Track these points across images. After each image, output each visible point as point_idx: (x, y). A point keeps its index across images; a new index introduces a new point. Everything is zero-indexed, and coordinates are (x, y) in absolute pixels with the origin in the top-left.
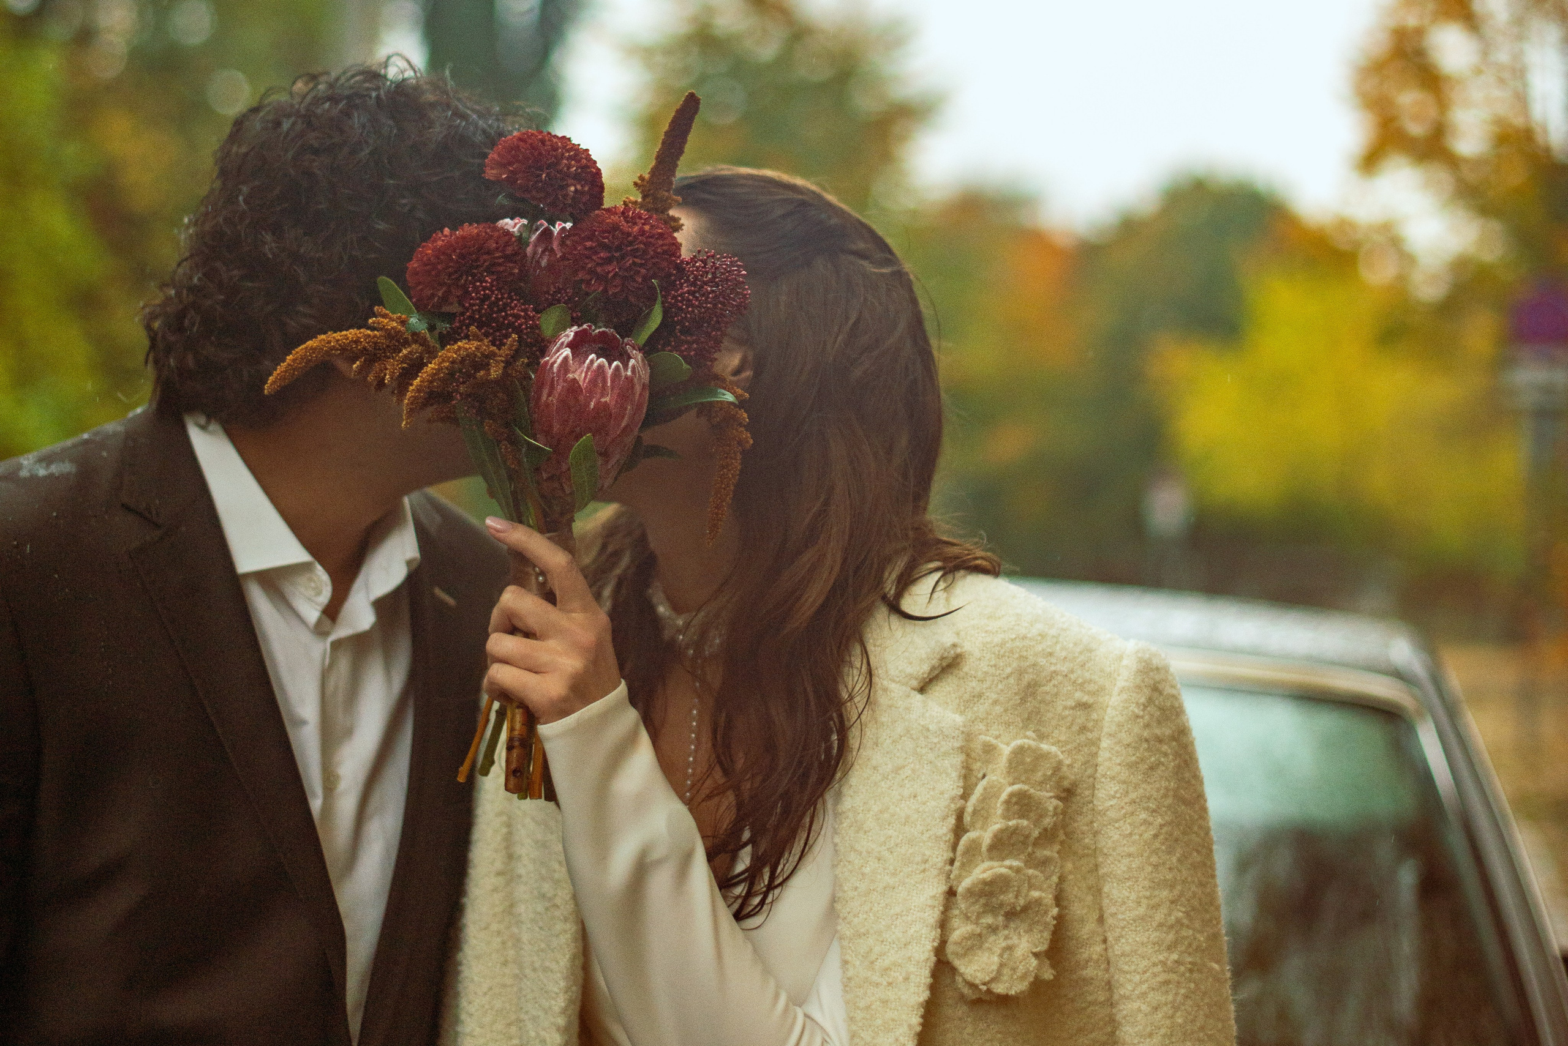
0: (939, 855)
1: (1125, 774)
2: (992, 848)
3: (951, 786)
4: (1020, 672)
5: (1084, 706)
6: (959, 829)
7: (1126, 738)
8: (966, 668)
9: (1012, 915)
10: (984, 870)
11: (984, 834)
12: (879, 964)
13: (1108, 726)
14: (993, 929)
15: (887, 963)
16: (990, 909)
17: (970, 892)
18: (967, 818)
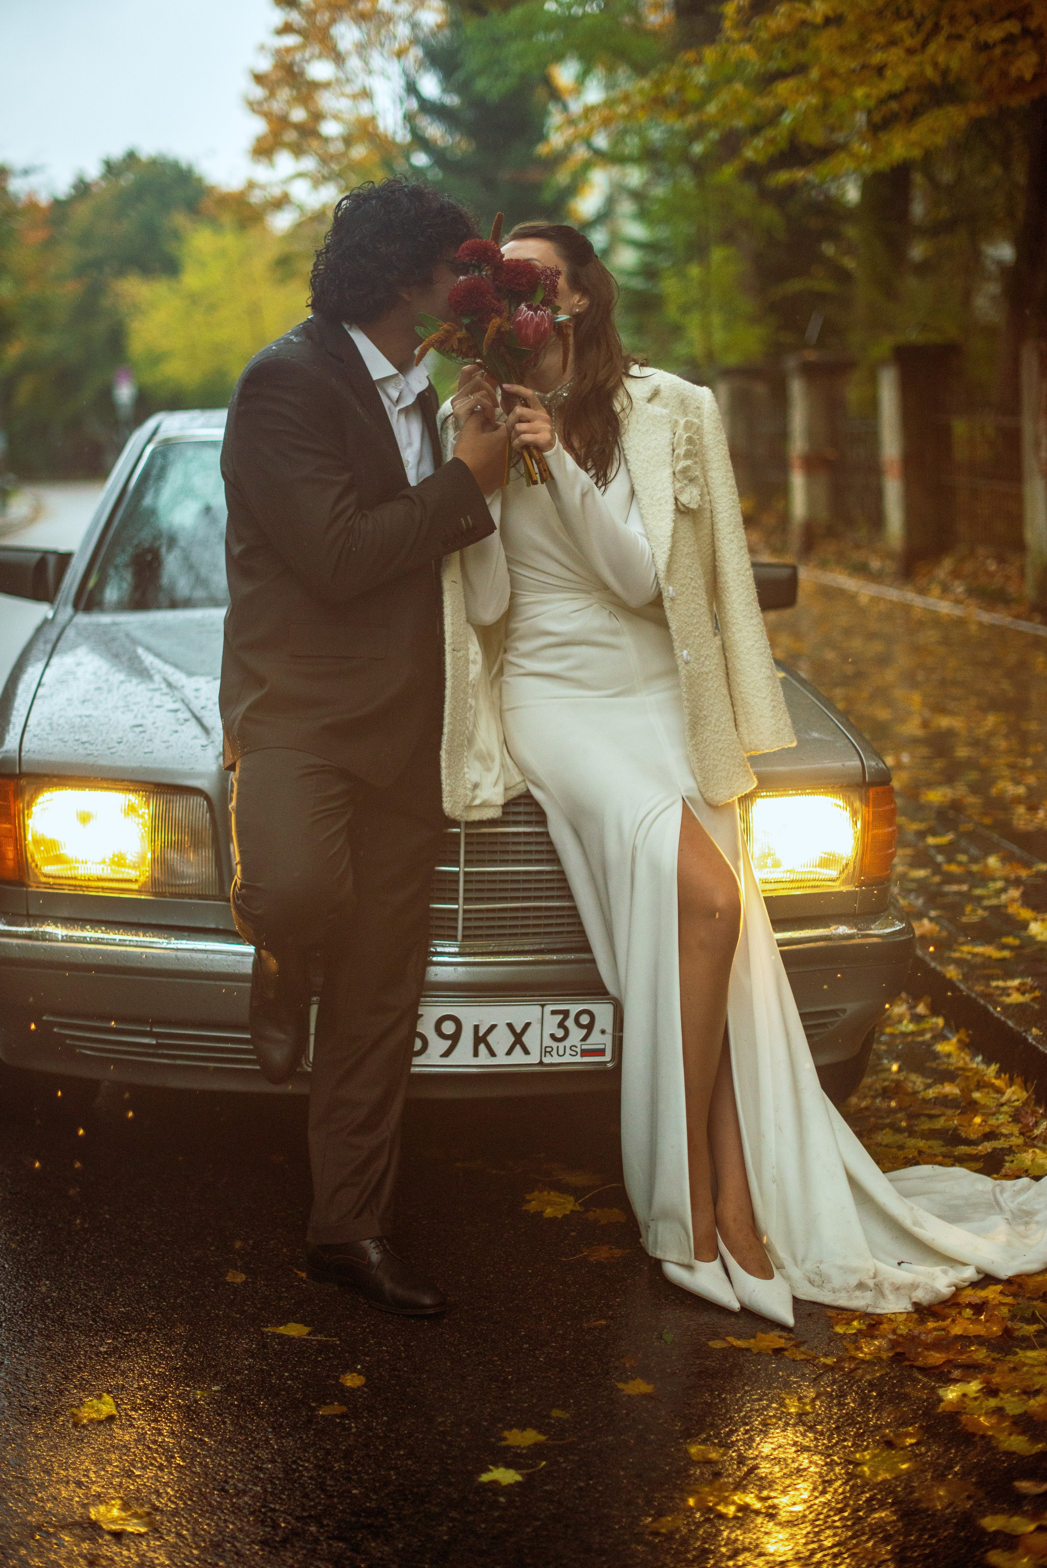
0: (668, 459)
1: (714, 431)
2: (685, 455)
3: (668, 435)
4: (678, 395)
5: (698, 408)
6: (673, 451)
7: (714, 419)
8: (662, 394)
9: (691, 480)
10: (682, 464)
11: (681, 451)
12: (655, 498)
13: (706, 415)
14: (686, 485)
15: (658, 496)
16: (685, 478)
17: (680, 472)
18: (675, 445)
